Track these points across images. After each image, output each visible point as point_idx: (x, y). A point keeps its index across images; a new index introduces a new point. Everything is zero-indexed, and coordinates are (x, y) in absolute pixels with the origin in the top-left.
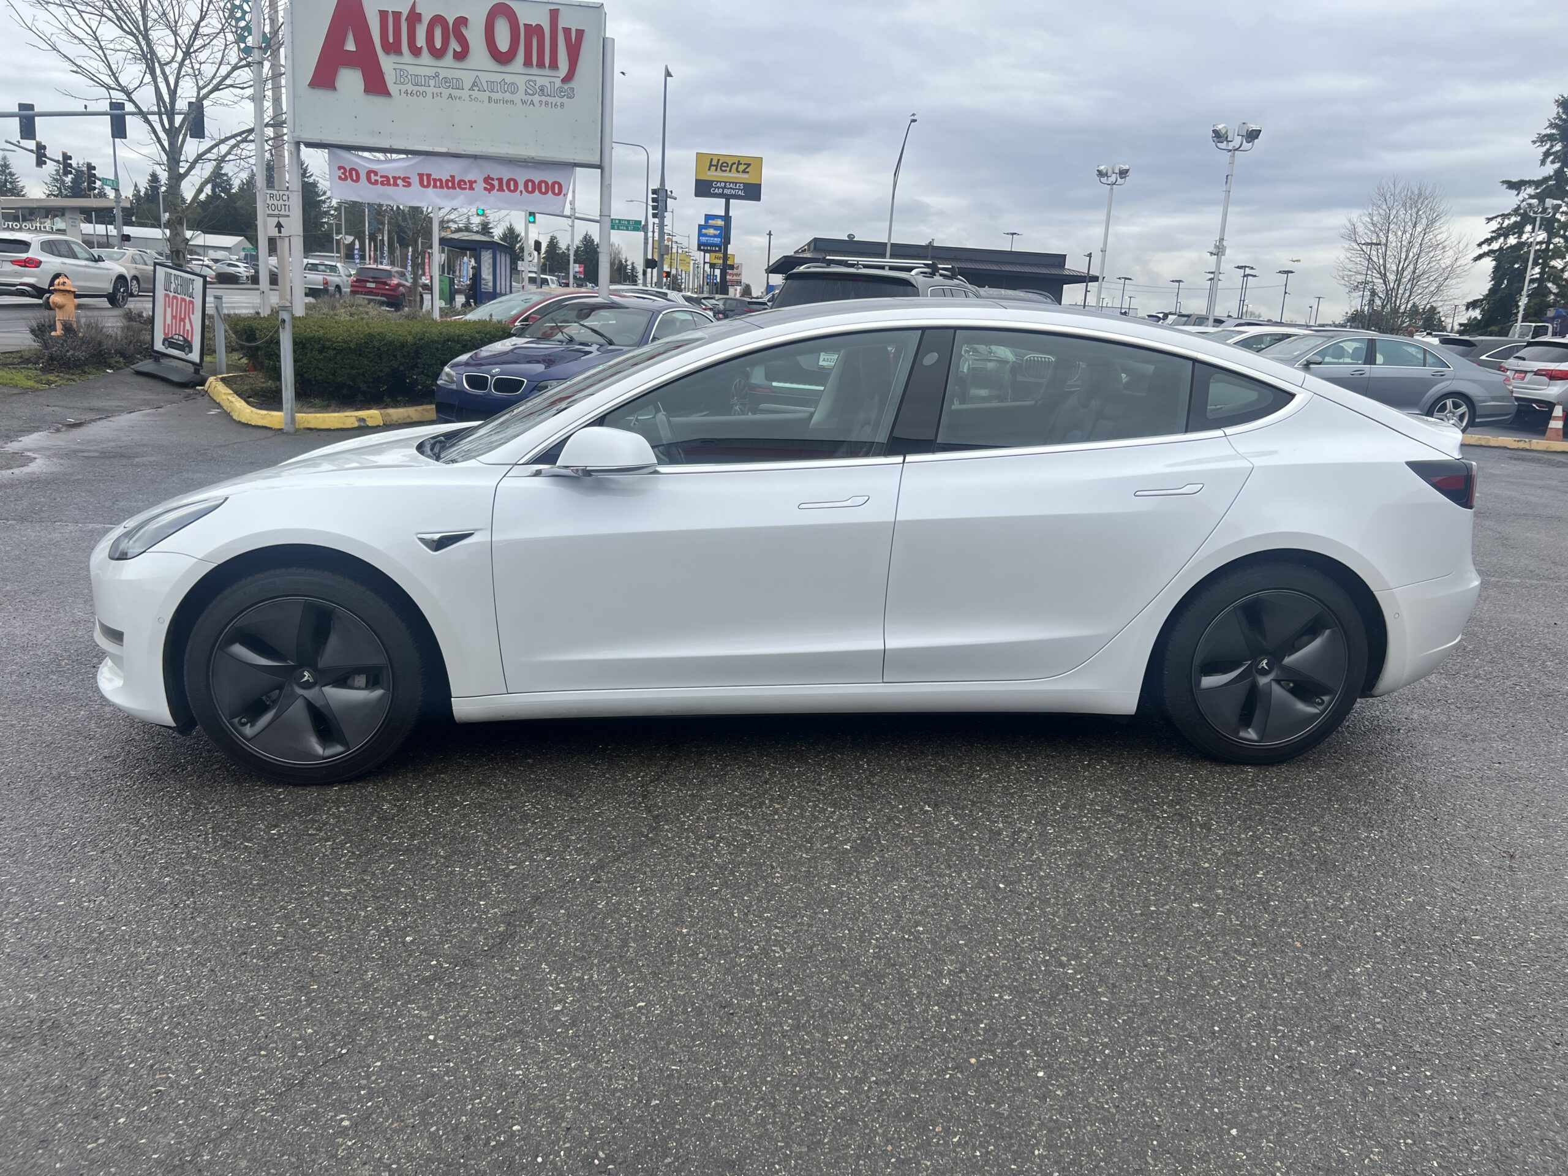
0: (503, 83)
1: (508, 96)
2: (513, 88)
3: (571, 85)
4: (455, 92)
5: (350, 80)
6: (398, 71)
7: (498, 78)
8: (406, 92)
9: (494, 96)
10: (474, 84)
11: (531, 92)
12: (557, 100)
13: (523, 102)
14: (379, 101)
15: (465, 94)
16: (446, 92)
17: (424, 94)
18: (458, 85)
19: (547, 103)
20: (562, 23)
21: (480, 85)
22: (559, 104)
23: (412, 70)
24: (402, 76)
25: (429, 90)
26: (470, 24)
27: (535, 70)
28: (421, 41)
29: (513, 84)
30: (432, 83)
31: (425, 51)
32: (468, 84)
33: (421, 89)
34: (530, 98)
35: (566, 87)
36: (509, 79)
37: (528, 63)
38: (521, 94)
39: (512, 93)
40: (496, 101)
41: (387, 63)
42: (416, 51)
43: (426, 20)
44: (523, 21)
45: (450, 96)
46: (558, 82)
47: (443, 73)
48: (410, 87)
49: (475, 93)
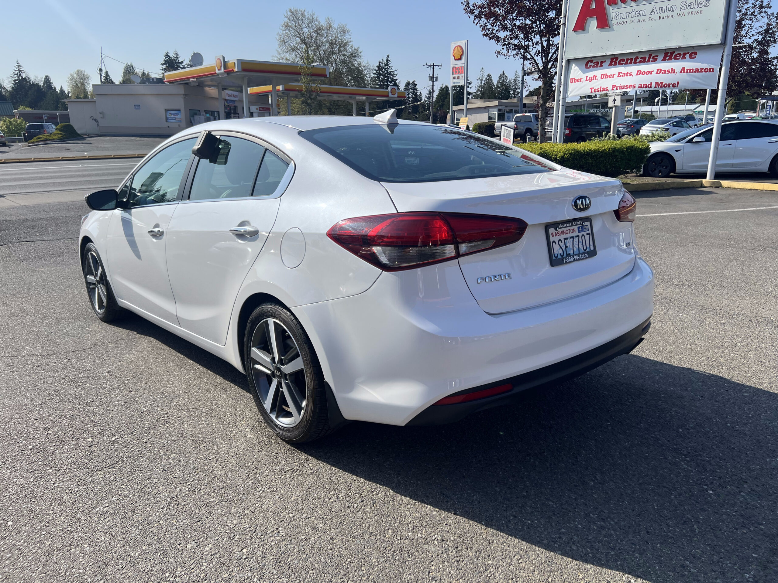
0: (668, 6)
1: (670, 14)
2: (673, 8)
4: (641, 18)
5: (592, 23)
6: (614, 13)
7: (666, 4)
8: (617, 24)
9: (662, 15)
10: (652, 11)
12: (699, 9)
13: (679, 15)
14: (604, 31)
15: (646, 18)
16: (636, 19)
17: (626, 23)
18: (644, 13)
19: (692, 13)
21: (655, 11)
22: (699, 12)
23: (621, 11)
24: (616, 15)
25: (628, 20)
29: (674, 6)
30: (630, 16)
32: (649, 12)
33: (624, 20)
34: (682, 12)
36: (671, 3)
38: (678, 11)
39: (673, 11)
40: (663, 18)
41: (609, 10)
45: (639, 21)
47: (637, 9)
48: (619, 21)
49: (653, 16)
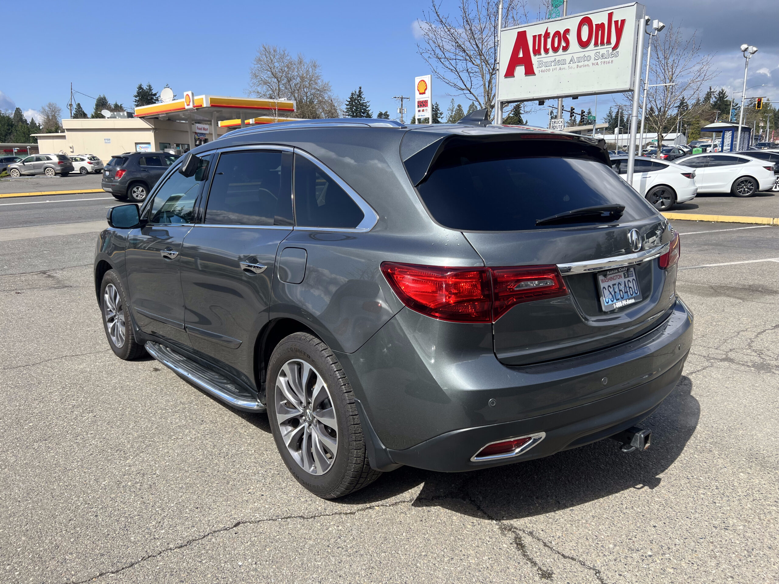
0: (584, 57)
2: (588, 58)
3: (617, 50)
4: (562, 66)
5: (520, 70)
7: (581, 55)
8: (542, 71)
9: (580, 64)
10: (571, 61)
11: (597, 58)
12: (610, 59)
13: (593, 64)
14: (531, 78)
15: (567, 66)
16: (558, 67)
17: (549, 70)
18: (564, 62)
19: (604, 62)
20: (614, 19)
21: (573, 60)
22: (610, 62)
23: (545, 60)
24: (540, 63)
25: (551, 68)
26: (571, 32)
27: (600, 47)
28: (549, 46)
29: (588, 56)
30: (553, 64)
31: (551, 50)
32: (568, 61)
33: (548, 68)
34: (596, 61)
35: (614, 52)
36: (587, 54)
37: (596, 44)
38: (592, 61)
39: (588, 61)
40: (580, 67)
41: (535, 59)
42: (546, 51)
43: (551, 36)
44: (594, 23)
45: (560, 69)
46: (611, 50)
47: (558, 58)
48: (543, 68)
49: (572, 65)
